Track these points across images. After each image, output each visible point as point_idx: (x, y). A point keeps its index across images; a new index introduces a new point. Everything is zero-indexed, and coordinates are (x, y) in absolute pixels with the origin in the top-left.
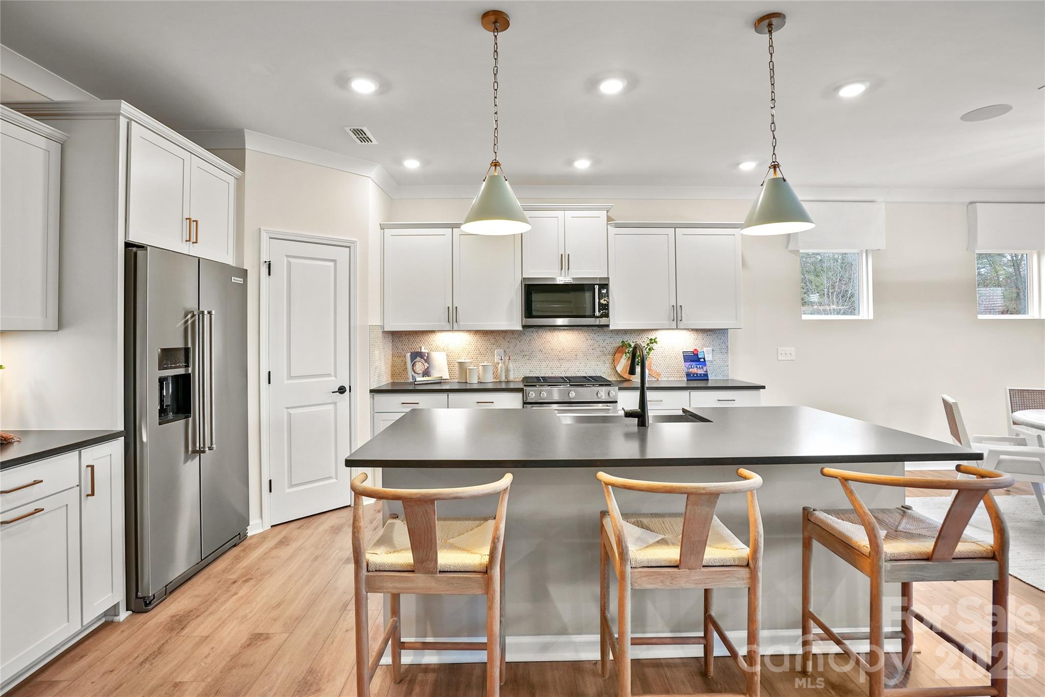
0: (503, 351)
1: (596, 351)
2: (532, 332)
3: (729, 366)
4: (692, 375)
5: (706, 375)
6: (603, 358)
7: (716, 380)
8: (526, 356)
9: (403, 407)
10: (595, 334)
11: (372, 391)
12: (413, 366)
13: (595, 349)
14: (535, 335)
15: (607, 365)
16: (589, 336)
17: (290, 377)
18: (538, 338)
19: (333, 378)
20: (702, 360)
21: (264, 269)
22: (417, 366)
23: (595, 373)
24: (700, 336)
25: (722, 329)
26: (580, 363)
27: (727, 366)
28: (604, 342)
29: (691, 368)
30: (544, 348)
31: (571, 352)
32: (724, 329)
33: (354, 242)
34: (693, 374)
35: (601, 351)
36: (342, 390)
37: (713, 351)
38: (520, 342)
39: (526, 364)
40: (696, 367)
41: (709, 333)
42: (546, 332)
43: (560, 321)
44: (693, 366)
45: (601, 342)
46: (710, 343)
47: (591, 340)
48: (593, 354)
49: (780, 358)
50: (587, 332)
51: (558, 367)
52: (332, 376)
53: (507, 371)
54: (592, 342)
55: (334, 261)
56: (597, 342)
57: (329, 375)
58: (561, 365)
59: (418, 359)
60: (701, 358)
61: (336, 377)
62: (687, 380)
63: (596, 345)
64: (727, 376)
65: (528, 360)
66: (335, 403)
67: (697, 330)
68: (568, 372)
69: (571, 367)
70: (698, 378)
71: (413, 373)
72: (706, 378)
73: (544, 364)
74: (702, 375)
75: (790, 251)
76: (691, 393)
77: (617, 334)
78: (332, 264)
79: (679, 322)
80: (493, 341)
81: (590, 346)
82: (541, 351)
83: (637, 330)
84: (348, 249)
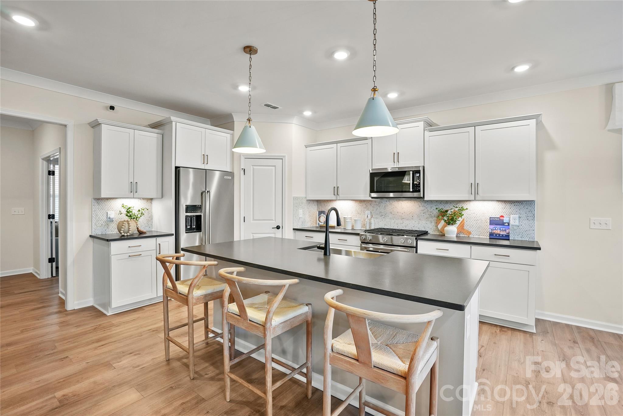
0: (370, 212)
1: (426, 215)
2: (386, 201)
3: (536, 230)
4: (494, 235)
5: (508, 236)
6: (431, 219)
7: (522, 240)
8: (382, 215)
9: (307, 238)
10: (425, 203)
11: (294, 229)
12: (319, 218)
13: (425, 213)
14: (388, 203)
15: (433, 224)
16: (421, 204)
17: (254, 220)
18: (390, 205)
19: (274, 222)
20: (507, 224)
21: (242, 172)
22: (321, 218)
23: (425, 229)
24: (508, 206)
25: (528, 201)
26: (415, 222)
27: (533, 230)
28: (431, 208)
29: (495, 230)
30: (393, 211)
31: (410, 214)
32: (530, 201)
33: (284, 156)
34: (496, 235)
35: (429, 215)
36: (278, 227)
37: (520, 217)
38: (379, 207)
39: (382, 220)
40: (500, 229)
41: (516, 204)
42: (394, 201)
43: (391, 195)
44: (497, 229)
45: (429, 209)
46: (517, 212)
47: (423, 207)
48: (424, 216)
49: (592, 226)
50: (420, 201)
51: (401, 224)
52: (274, 221)
53: (370, 224)
54: (423, 208)
55: (275, 166)
56: (427, 208)
57: (272, 220)
58: (403, 222)
59: (322, 214)
60: (506, 223)
61: (275, 221)
62: (490, 238)
63: (426, 210)
64: (533, 238)
65: (384, 218)
66: (275, 233)
67: (505, 201)
68: (407, 227)
69: (409, 224)
70: (500, 238)
71: (319, 222)
72: (507, 238)
73: (393, 221)
74: (504, 236)
75: (609, 130)
76: (472, 247)
77: (441, 203)
78: (274, 168)
79: (476, 195)
80: (365, 206)
81: (422, 211)
82: (391, 213)
83: (455, 200)
84: (282, 160)
